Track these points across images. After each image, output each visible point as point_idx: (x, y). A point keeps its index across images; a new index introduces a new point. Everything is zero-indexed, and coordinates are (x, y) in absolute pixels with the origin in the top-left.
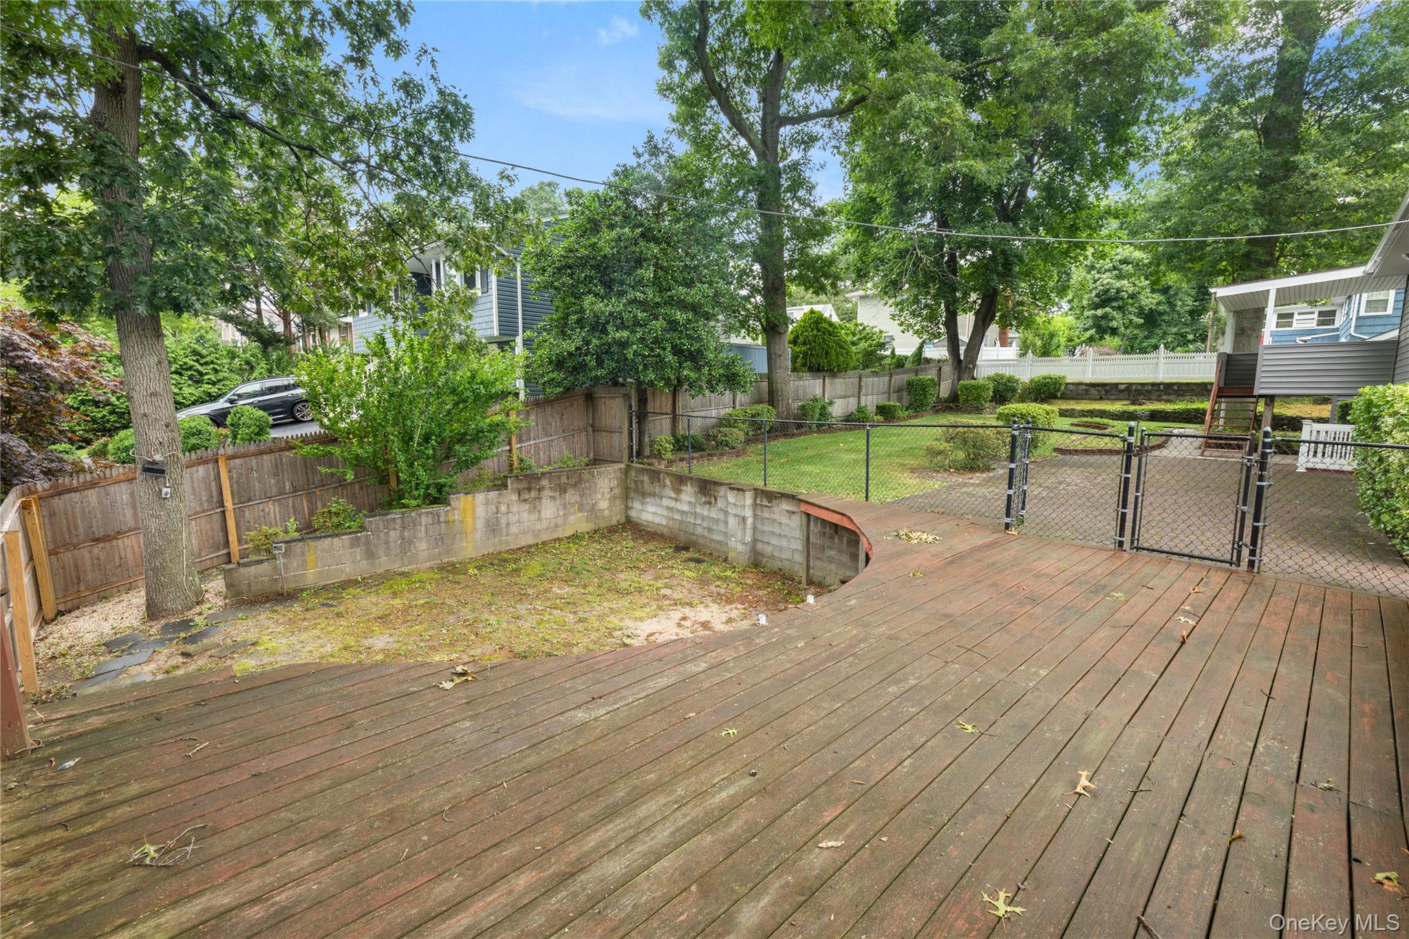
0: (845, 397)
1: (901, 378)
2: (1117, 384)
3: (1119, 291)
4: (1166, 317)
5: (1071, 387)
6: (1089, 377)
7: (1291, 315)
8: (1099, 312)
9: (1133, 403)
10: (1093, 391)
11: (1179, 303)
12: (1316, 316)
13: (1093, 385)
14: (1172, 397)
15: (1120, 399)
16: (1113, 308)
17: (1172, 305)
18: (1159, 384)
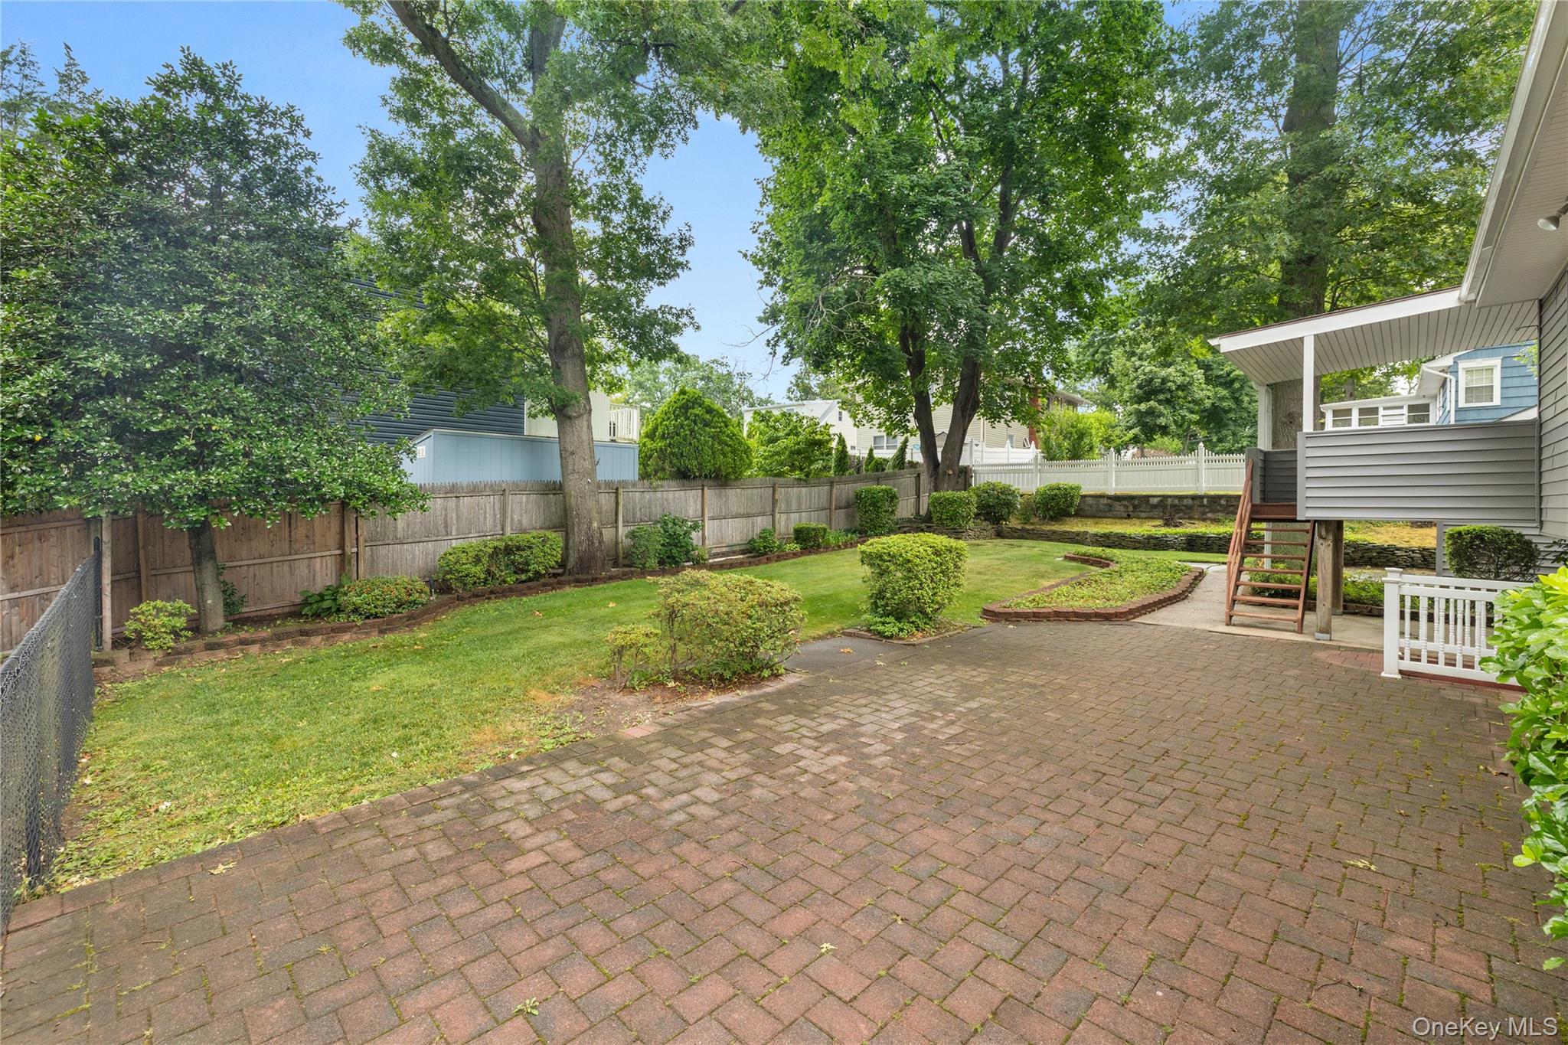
0: (747, 516)
1: (846, 490)
2: (1148, 497)
3: (1164, 381)
4: (1232, 416)
5: (1090, 501)
6: (1113, 488)
7: (1375, 411)
8: (1143, 407)
9: (1167, 524)
10: (1118, 507)
11: (1246, 399)
12: (1405, 411)
13: (1117, 498)
14: (1220, 516)
15: (1152, 518)
16: (1160, 402)
17: (1237, 401)
18: (1202, 497)
